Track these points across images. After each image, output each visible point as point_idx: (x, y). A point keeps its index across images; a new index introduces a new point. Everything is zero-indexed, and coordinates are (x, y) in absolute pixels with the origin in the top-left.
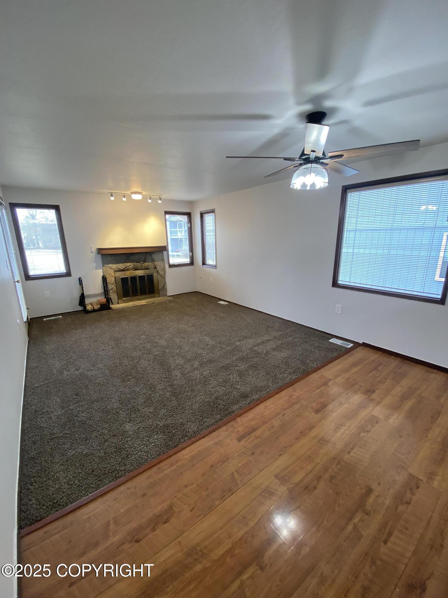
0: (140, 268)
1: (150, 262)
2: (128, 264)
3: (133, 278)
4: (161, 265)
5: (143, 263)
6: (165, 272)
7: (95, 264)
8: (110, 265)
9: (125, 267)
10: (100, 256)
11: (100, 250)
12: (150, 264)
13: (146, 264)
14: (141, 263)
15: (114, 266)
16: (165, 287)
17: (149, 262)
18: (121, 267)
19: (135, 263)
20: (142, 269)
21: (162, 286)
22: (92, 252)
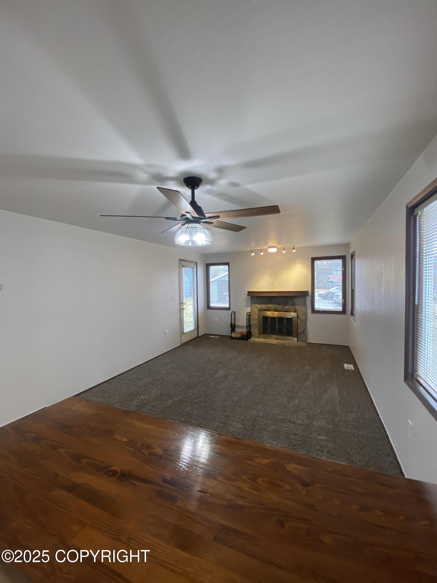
0: (280, 310)
1: (291, 306)
2: (270, 306)
3: (273, 319)
4: (302, 310)
5: (283, 305)
6: (306, 317)
7: (246, 303)
8: (256, 305)
9: (267, 308)
10: (249, 297)
11: (250, 293)
12: (291, 307)
13: (286, 307)
14: (281, 305)
15: (259, 306)
16: (305, 332)
17: (289, 305)
18: (264, 307)
19: (276, 305)
20: (283, 311)
21: (302, 331)
22: (245, 294)
